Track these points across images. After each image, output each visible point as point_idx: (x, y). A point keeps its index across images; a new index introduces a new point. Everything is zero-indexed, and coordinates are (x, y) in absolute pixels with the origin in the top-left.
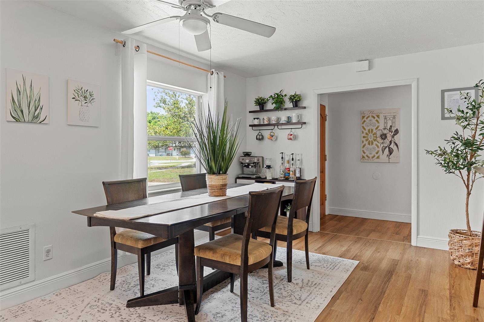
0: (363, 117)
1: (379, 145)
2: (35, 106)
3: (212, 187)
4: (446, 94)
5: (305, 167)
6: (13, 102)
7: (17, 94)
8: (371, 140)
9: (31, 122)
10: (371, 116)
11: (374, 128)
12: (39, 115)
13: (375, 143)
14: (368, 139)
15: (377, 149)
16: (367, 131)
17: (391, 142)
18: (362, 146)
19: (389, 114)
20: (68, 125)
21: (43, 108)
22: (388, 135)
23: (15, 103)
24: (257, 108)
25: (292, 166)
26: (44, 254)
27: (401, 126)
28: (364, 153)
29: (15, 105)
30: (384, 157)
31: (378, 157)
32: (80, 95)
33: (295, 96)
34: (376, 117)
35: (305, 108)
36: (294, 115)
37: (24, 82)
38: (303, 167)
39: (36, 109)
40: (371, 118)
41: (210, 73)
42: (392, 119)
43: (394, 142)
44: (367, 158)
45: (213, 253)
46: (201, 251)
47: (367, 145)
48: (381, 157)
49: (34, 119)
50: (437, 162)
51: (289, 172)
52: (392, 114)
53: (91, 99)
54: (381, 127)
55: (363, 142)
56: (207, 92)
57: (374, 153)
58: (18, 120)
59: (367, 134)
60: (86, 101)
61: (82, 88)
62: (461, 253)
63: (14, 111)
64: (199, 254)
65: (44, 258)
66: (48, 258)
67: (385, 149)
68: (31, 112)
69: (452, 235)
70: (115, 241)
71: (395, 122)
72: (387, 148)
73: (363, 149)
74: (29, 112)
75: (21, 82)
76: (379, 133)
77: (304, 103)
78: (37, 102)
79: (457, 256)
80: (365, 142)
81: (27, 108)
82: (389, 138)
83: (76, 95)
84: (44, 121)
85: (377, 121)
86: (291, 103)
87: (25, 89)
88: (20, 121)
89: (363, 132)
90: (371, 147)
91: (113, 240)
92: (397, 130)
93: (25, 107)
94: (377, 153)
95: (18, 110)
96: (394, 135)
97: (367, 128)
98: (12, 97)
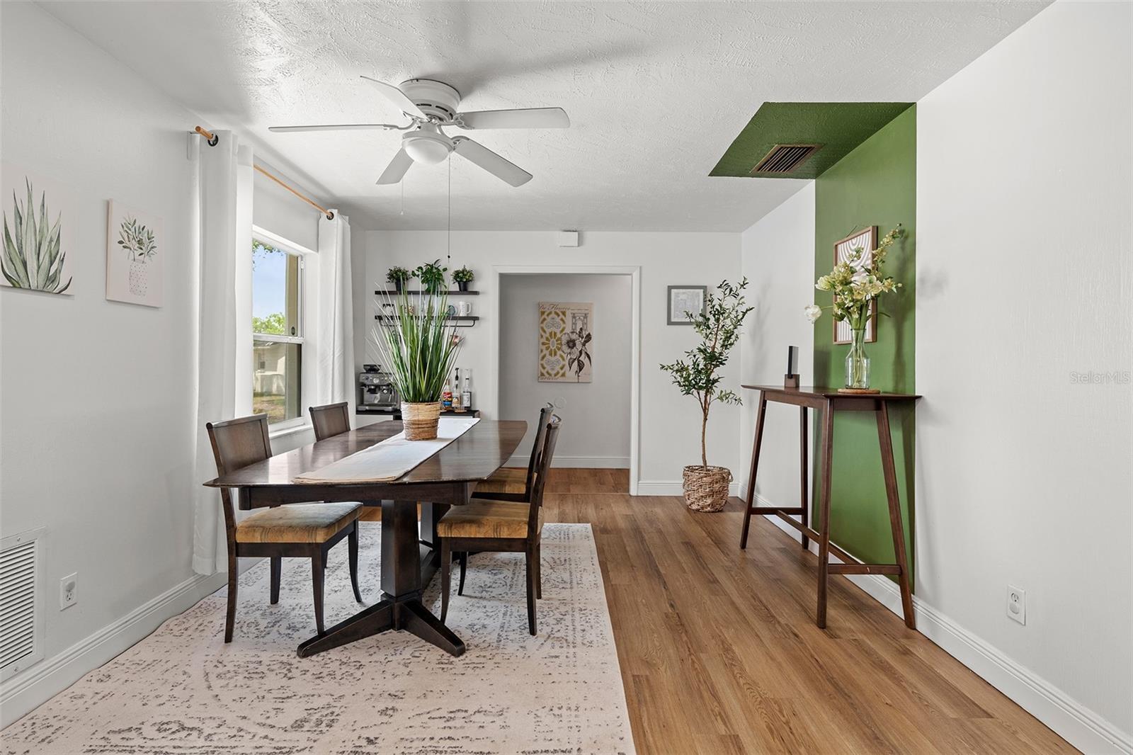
0: (543, 313)
1: (565, 356)
2: (50, 252)
3: (419, 424)
4: (673, 291)
5: (478, 389)
6: (7, 241)
7: (16, 223)
8: (553, 348)
9: (41, 291)
10: (553, 312)
11: (558, 331)
12: (58, 275)
13: (559, 353)
14: (549, 347)
15: (563, 363)
16: (548, 335)
17: (581, 352)
18: (540, 358)
19: (580, 311)
20: (108, 300)
21: (65, 260)
22: (577, 342)
23: (10, 244)
24: (393, 287)
25: (455, 389)
26: (62, 594)
27: (594, 329)
28: (544, 368)
29: (11, 248)
30: (571, 374)
31: (563, 375)
32: (131, 237)
33: (465, 273)
34: (560, 314)
35: (476, 293)
36: (461, 304)
37: (30, 196)
38: (473, 391)
39: (51, 261)
40: (553, 315)
41: (325, 215)
42: (582, 318)
43: (586, 353)
44: (547, 375)
45: (479, 527)
46: (453, 527)
47: (548, 357)
48: (568, 374)
49: (48, 284)
50: (674, 380)
51: (450, 399)
52: (583, 312)
53: (150, 246)
54: (568, 330)
55: (542, 351)
56: (318, 251)
57: (558, 368)
58: (17, 285)
59: (547, 339)
60: (142, 251)
61: (135, 221)
62: (701, 494)
63: (10, 263)
64: (451, 532)
65: (63, 603)
66: (71, 602)
67: (573, 362)
68: (42, 267)
69: (689, 473)
70: (238, 542)
71: (586, 324)
72: (576, 361)
73: (542, 362)
74: (39, 267)
75: (22, 195)
76: (565, 339)
77: (475, 286)
78: (53, 244)
79: (696, 498)
80: (545, 352)
81: (35, 257)
82: (579, 346)
83: (125, 235)
84: (66, 288)
85: (562, 320)
86: (457, 284)
87: (30, 213)
88: (21, 287)
89: (542, 336)
90: (553, 359)
91: (234, 540)
92: (589, 334)
93: (31, 253)
94: (562, 368)
95: (18, 260)
96: (586, 342)
97: (548, 331)
98: (6, 228)
